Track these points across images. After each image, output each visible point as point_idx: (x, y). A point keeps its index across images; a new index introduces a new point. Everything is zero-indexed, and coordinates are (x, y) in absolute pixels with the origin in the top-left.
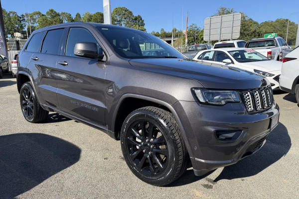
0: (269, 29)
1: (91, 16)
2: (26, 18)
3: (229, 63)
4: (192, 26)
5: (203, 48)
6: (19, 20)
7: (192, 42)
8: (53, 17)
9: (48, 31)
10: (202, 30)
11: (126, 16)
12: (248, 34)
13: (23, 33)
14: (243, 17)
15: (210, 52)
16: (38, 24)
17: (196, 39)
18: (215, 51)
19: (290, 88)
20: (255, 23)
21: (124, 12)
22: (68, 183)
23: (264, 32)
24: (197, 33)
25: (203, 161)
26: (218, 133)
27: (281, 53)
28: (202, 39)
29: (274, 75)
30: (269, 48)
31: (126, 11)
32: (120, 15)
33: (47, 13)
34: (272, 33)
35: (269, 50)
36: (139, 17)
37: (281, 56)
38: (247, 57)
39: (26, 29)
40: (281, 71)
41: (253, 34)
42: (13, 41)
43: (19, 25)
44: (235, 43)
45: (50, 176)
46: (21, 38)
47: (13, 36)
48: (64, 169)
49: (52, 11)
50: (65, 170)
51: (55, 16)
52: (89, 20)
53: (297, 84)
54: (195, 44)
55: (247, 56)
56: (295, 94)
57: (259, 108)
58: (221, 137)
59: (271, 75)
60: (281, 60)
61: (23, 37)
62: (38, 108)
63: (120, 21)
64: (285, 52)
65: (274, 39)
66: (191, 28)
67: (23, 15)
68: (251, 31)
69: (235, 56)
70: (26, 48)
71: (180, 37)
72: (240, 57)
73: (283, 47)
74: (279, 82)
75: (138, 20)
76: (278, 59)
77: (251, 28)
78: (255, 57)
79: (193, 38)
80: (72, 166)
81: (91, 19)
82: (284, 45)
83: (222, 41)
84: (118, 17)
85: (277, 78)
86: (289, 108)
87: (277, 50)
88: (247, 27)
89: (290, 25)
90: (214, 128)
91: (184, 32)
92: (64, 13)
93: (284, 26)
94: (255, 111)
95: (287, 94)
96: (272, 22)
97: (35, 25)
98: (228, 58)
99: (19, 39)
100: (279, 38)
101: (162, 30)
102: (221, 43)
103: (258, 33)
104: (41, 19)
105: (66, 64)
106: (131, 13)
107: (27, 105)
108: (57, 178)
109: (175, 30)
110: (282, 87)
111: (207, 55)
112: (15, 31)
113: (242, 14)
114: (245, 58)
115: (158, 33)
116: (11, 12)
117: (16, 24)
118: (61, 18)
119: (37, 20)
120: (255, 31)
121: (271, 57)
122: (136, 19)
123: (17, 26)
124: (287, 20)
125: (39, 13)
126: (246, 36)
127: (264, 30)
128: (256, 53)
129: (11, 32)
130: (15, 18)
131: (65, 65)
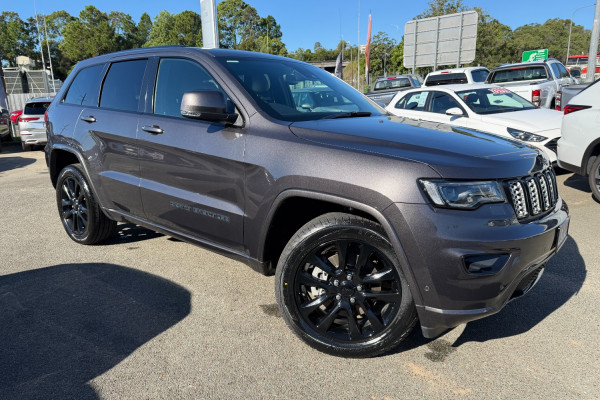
0: (533, 41)
1: (171, 20)
2: (37, 25)
3: (459, 116)
4: (378, 37)
5: (404, 83)
6: (23, 30)
7: (379, 69)
8: (94, 22)
9: (112, 63)
10: (398, 44)
11: (243, 18)
12: (490, 53)
13: (34, 56)
14: (482, 18)
15: (420, 92)
16: (63, 38)
17: (387, 63)
18: (430, 92)
19: (578, 163)
20: (504, 29)
21: (239, 9)
22: (175, 359)
23: (523, 46)
24: (388, 50)
25: (440, 311)
26: (468, 260)
27: (559, 92)
28: (400, 63)
29: (546, 138)
30: (535, 84)
31: (243, 8)
32: (231, 16)
33: (82, 14)
34: (539, 48)
35: (535, 88)
36: (271, 19)
37: (560, 100)
38: (492, 103)
39: (38, 48)
40: (559, 131)
41: (501, 52)
42: (15, 74)
43: (24, 40)
44: (467, 72)
45: (139, 346)
46: (31, 67)
47: (13, 63)
48: (162, 331)
49: (91, 9)
50: (164, 333)
51: (98, 21)
52: (169, 27)
53: (592, 155)
54: (385, 74)
55: (492, 99)
56: (587, 176)
57: (537, 209)
58: (473, 267)
59: (540, 139)
60: (559, 108)
61: (34, 64)
62: (98, 215)
63: (231, 29)
64: (568, 92)
65: (545, 65)
66: (376, 40)
67: (31, 20)
68: (497, 46)
69: (469, 100)
70: (65, 98)
71: (354, 59)
72: (478, 102)
73: (562, 80)
74: (556, 151)
75: (269, 26)
76: (553, 106)
77: (497, 39)
78: (507, 102)
79: (379, 60)
80: (177, 326)
81: (173, 25)
82: (565, 76)
83: (441, 68)
84: (227, 20)
85: (553, 145)
86: (576, 203)
87: (551, 86)
88: (488, 37)
89: (575, 31)
90: (460, 252)
91: (363, 48)
92: (117, 14)
93: (561, 34)
94: (530, 217)
95: (571, 175)
96: (538, 25)
97: (57, 40)
98: (456, 104)
99: (27, 70)
100: (555, 61)
101: (318, 45)
102: (439, 73)
103: (510, 48)
104: (69, 26)
105: (159, 131)
106: (253, 11)
107: (71, 208)
108: (153, 350)
109: (343, 45)
110: (562, 163)
111: (413, 99)
112: (18, 53)
113: (478, 11)
114: (489, 105)
115: (309, 51)
116: (6, 14)
117: (19, 38)
118: (111, 24)
119: (61, 30)
120: (505, 45)
121: (539, 101)
122: (264, 23)
123: (21, 42)
124: (568, 22)
125: (65, 15)
126: (486, 56)
127: (522, 44)
128: (510, 95)
129: (9, 55)
130: (16, 25)
131: (157, 133)
